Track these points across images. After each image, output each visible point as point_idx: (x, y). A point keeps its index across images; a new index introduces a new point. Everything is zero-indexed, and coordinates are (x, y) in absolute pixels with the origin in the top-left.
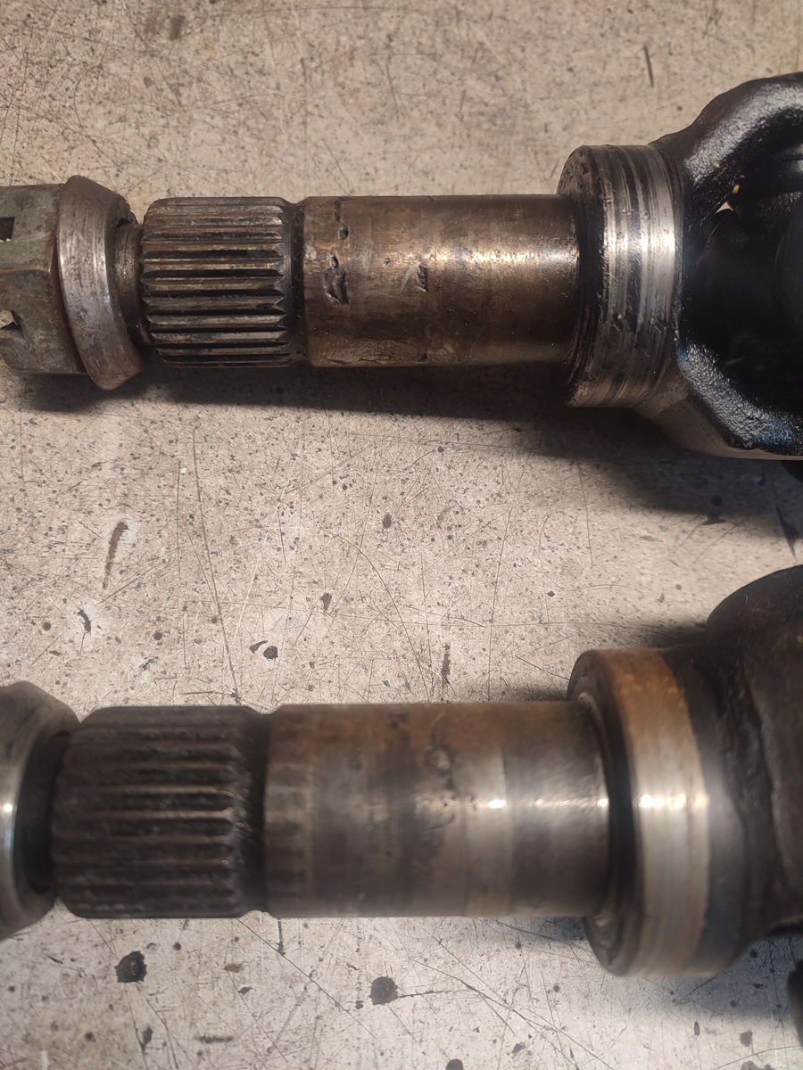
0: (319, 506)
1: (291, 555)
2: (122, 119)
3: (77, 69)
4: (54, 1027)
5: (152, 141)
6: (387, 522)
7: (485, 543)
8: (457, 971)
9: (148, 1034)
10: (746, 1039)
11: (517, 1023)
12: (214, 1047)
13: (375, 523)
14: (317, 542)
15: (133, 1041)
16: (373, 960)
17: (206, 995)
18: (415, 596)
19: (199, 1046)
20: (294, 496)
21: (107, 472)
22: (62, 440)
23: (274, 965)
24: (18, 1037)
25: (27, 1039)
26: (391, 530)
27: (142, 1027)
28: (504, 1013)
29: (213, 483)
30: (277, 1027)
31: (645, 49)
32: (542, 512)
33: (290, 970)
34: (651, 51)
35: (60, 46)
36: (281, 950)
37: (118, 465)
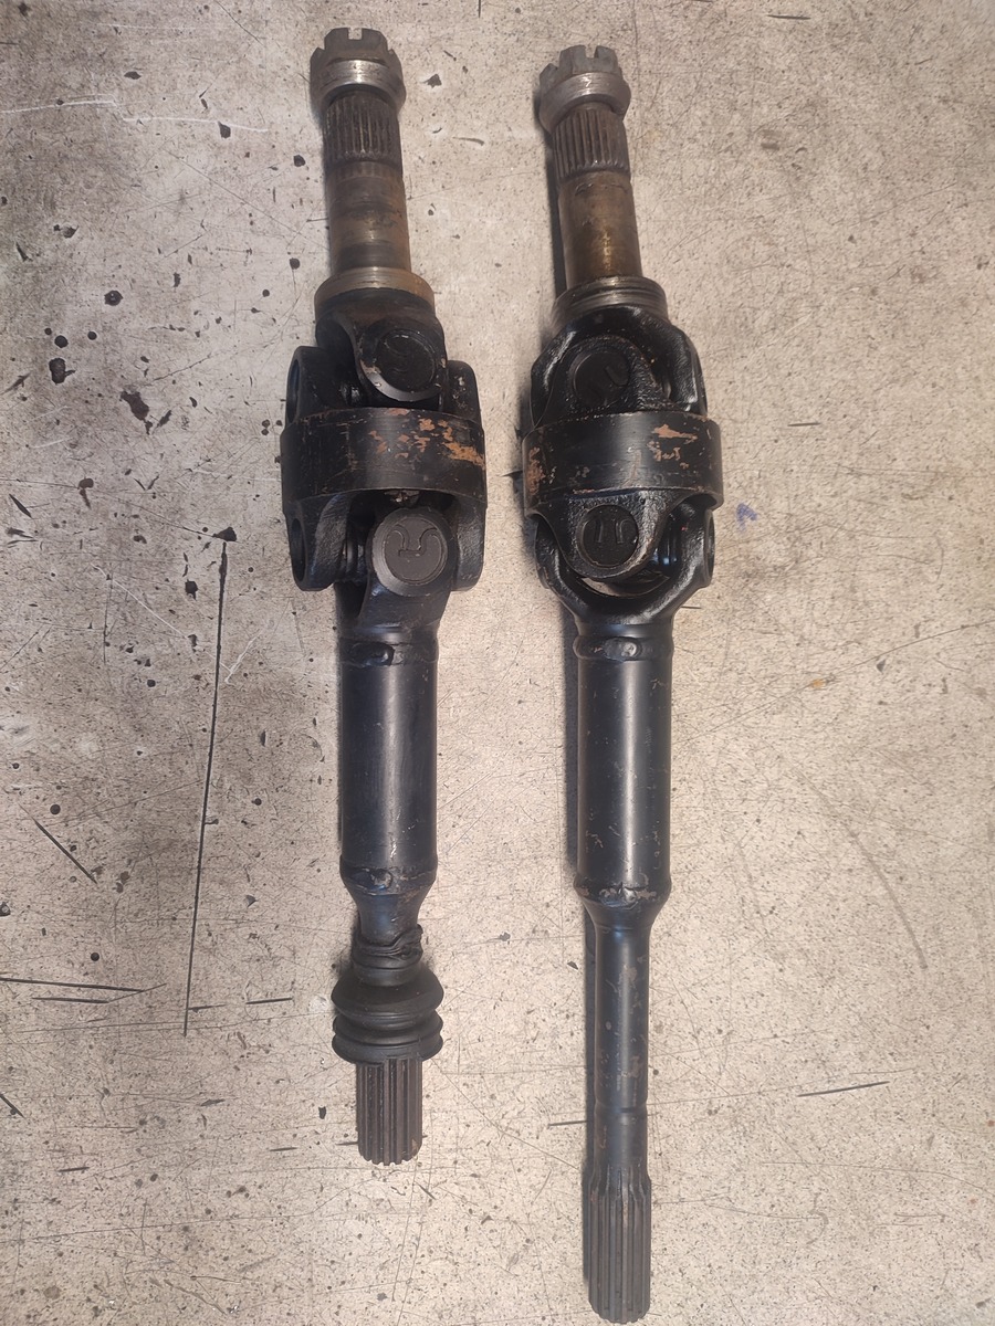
0: (502, 233)
1: (477, 220)
2: (704, 124)
3: (732, 97)
4: (277, 133)
5: (693, 140)
6: (498, 265)
7: (492, 312)
8: (303, 295)
9: (275, 169)
10: (279, 423)
11: (284, 320)
12: (272, 194)
13: (496, 259)
14: (485, 232)
15: (273, 163)
16: (306, 259)
17: (291, 191)
18: (463, 278)
19: (272, 189)
20: (506, 221)
21: (507, 134)
22: (521, 112)
23: (303, 218)
24: (273, 120)
25: (272, 123)
26: (494, 267)
27: (278, 166)
28: (288, 314)
29: (508, 182)
30: (280, 220)
31: (816, 424)
32: (511, 341)
33: (301, 225)
34: (816, 427)
35: (744, 87)
36: (309, 221)
37: (511, 139)
